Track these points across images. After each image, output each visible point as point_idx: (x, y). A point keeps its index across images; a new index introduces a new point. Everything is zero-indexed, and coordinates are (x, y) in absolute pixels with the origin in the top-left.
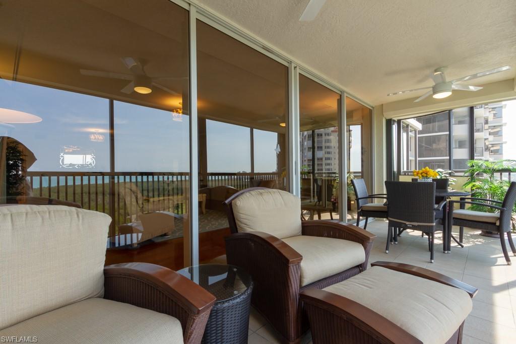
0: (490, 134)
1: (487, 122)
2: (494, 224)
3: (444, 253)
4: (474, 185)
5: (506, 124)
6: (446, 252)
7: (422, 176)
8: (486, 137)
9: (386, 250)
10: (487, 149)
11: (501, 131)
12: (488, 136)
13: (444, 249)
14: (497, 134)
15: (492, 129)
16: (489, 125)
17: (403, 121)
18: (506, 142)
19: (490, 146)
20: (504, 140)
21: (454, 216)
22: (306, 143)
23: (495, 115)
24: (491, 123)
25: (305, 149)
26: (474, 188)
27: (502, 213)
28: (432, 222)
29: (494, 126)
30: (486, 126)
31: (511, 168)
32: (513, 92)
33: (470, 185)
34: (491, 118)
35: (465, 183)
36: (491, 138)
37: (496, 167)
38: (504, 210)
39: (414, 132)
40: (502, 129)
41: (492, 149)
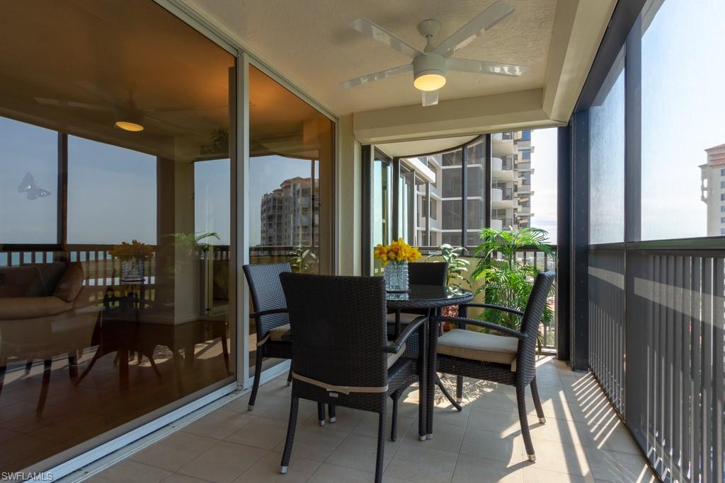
0: (519, 204)
1: (516, 190)
2: (508, 367)
3: (420, 440)
4: (487, 274)
5: (533, 192)
6: (424, 438)
7: (389, 258)
8: (515, 207)
9: (282, 465)
10: (516, 222)
11: (529, 201)
12: (516, 206)
13: (421, 433)
14: (526, 205)
15: (522, 198)
16: (519, 192)
17: (402, 159)
18: (533, 215)
19: (519, 218)
20: (532, 212)
21: (440, 350)
22: (299, 200)
23: (524, 181)
24: (520, 191)
25: (298, 209)
26: (488, 279)
27: (521, 344)
28: (381, 384)
29: (523, 194)
30: (516, 194)
31: (537, 243)
32: (540, 111)
33: (483, 274)
34: (520, 185)
35: (474, 271)
36: (520, 208)
37: (518, 242)
38: (524, 337)
39: (425, 185)
40: (530, 198)
41: (521, 222)
